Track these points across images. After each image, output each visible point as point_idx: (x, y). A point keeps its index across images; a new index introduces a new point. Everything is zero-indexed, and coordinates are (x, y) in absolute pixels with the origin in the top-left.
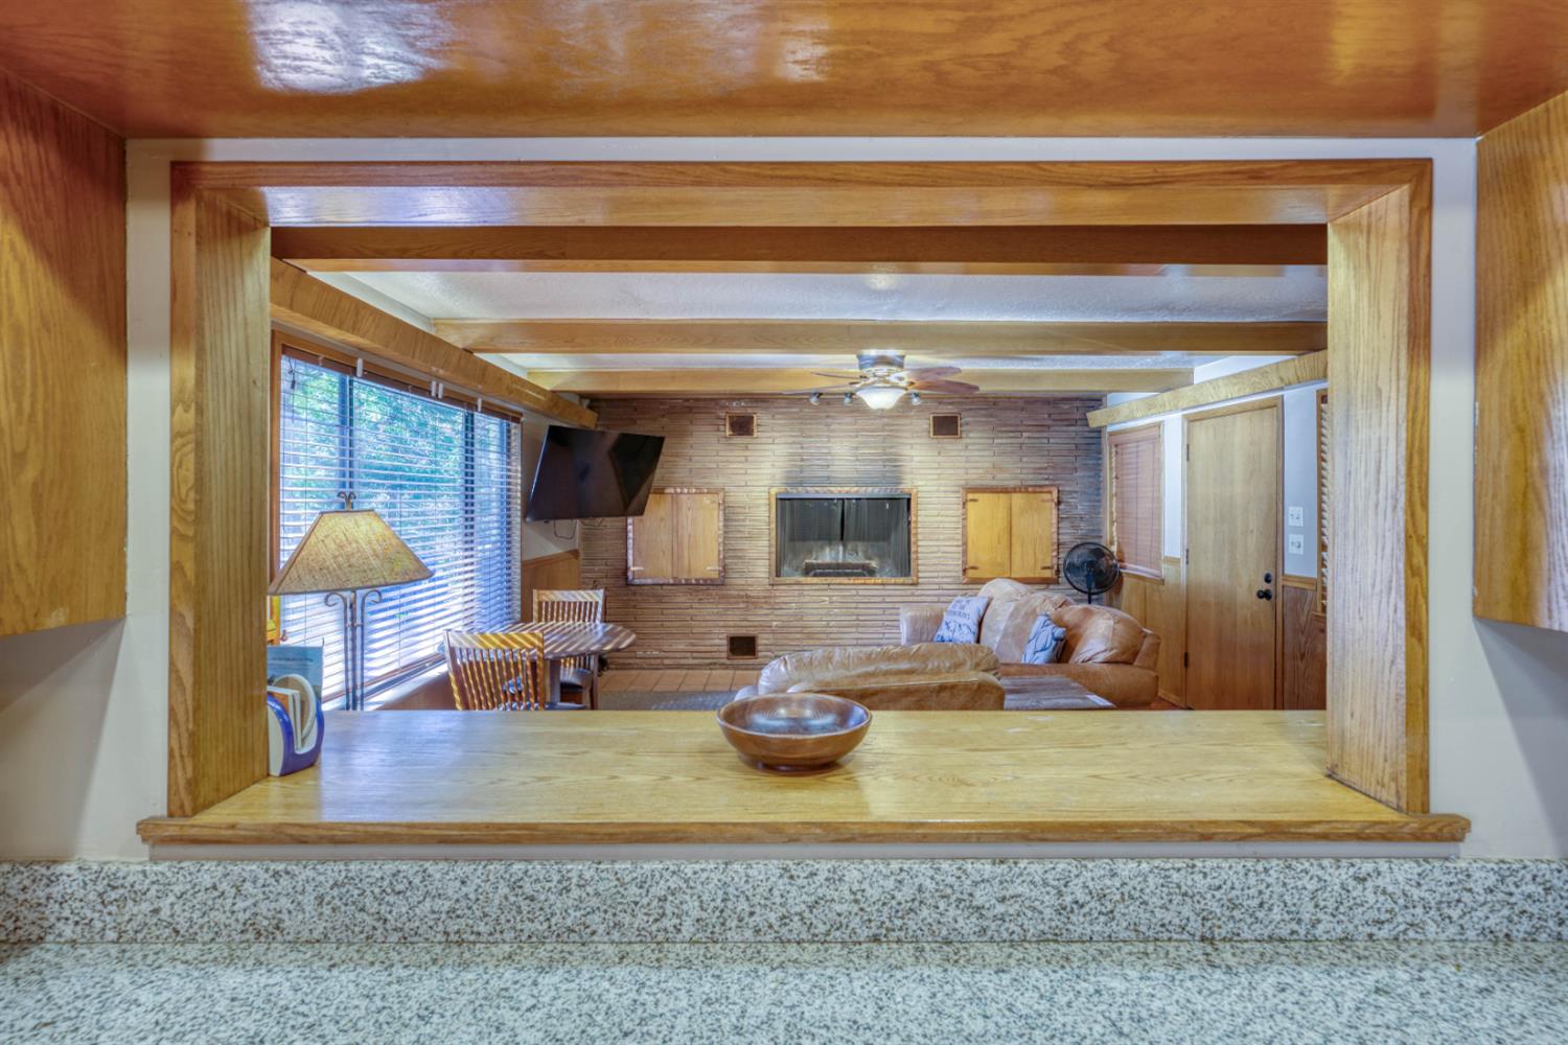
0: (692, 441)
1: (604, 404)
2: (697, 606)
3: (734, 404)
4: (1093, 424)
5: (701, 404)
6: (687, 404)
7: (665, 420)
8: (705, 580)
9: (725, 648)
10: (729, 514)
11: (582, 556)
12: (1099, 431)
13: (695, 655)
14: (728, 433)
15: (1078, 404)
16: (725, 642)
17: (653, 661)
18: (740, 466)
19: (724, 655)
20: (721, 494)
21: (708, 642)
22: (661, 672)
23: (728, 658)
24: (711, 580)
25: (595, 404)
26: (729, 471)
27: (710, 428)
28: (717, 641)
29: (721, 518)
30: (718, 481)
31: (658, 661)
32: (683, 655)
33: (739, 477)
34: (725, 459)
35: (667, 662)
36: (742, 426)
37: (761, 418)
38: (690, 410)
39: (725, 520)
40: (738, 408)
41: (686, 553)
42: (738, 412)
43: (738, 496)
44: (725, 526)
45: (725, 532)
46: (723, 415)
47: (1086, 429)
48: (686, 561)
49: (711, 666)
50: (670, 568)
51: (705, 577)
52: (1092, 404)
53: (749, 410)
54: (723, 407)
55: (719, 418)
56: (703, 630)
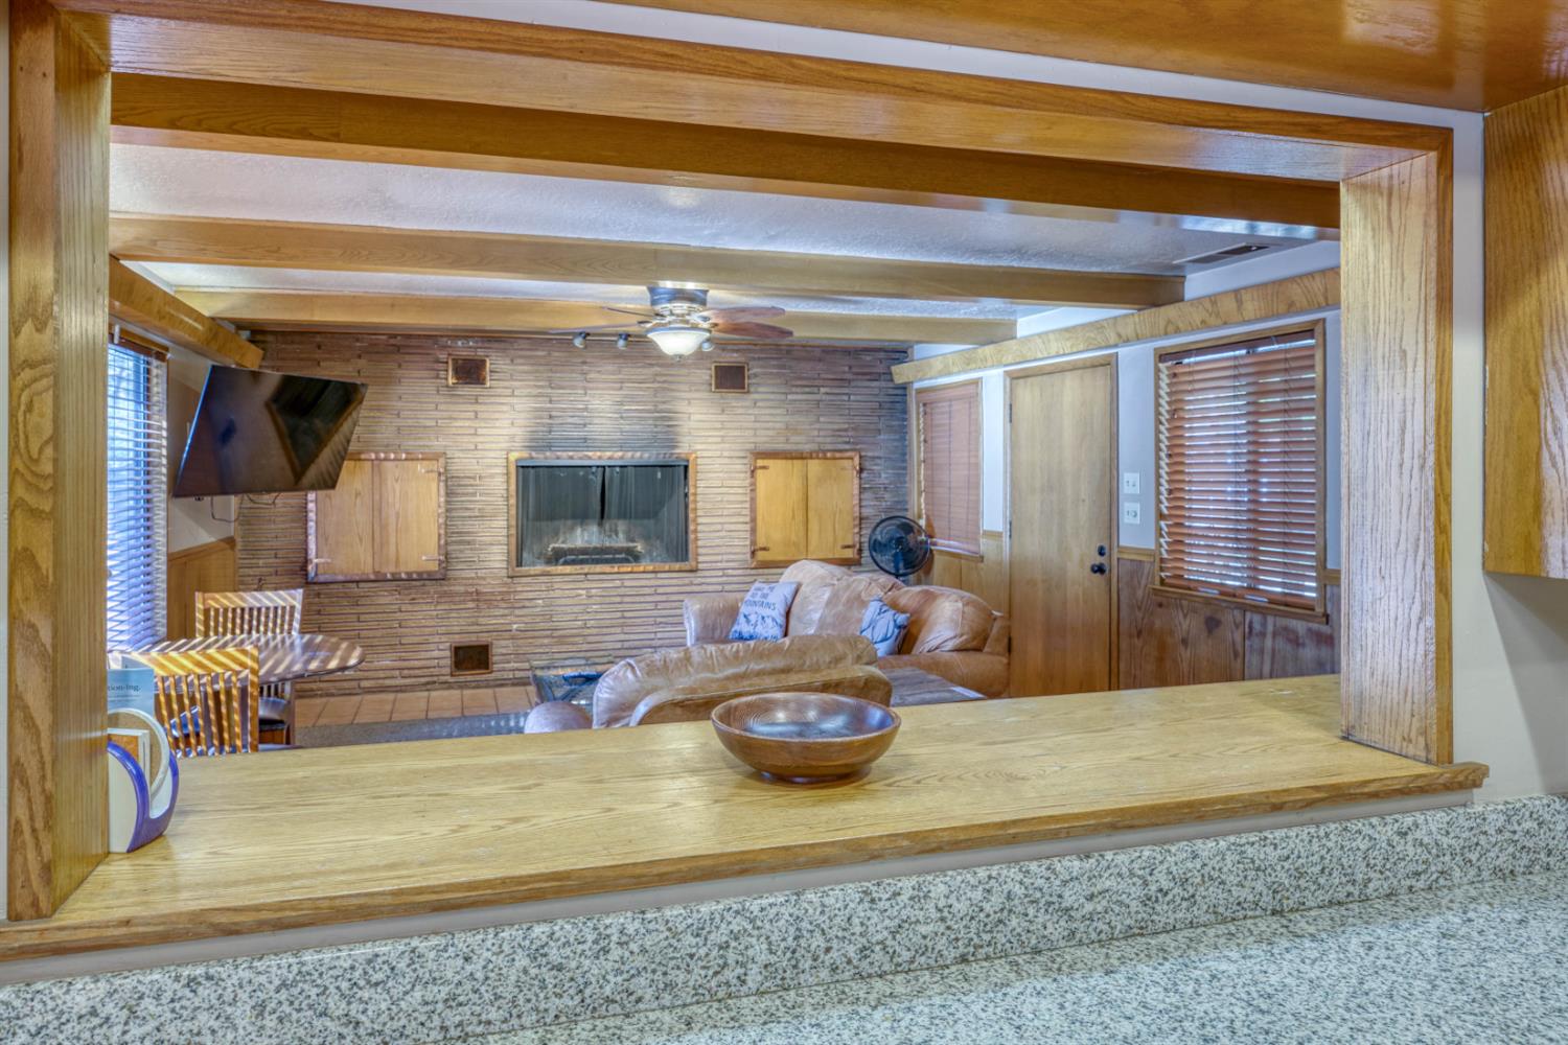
0: (400, 389)
1: (270, 338)
2: (410, 608)
3: (460, 343)
4: (899, 380)
5: (414, 342)
6: (392, 341)
7: (362, 363)
8: (420, 574)
9: (448, 662)
10: (452, 486)
11: (239, 546)
12: (904, 387)
13: (406, 672)
14: (451, 381)
15: (882, 355)
16: (448, 653)
17: (345, 685)
18: (467, 423)
19: (448, 670)
20: (442, 460)
21: (423, 655)
22: (357, 699)
23: (452, 675)
24: (429, 573)
25: (259, 337)
26: (454, 431)
27: (425, 373)
28: (436, 654)
29: (442, 492)
30: (437, 444)
31: (355, 684)
32: (388, 673)
33: (466, 439)
34: (445, 414)
35: (365, 684)
36: (471, 372)
37: (495, 362)
38: (398, 349)
39: (447, 495)
40: (463, 349)
41: (392, 540)
42: (465, 353)
43: (464, 463)
44: (447, 502)
45: (447, 511)
46: (443, 356)
47: (891, 385)
48: (392, 548)
49: (428, 686)
50: (370, 560)
51: (421, 570)
52: (897, 355)
53: (481, 353)
54: (445, 347)
55: (438, 361)
56: (416, 640)
